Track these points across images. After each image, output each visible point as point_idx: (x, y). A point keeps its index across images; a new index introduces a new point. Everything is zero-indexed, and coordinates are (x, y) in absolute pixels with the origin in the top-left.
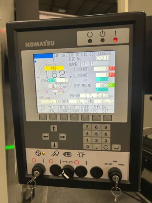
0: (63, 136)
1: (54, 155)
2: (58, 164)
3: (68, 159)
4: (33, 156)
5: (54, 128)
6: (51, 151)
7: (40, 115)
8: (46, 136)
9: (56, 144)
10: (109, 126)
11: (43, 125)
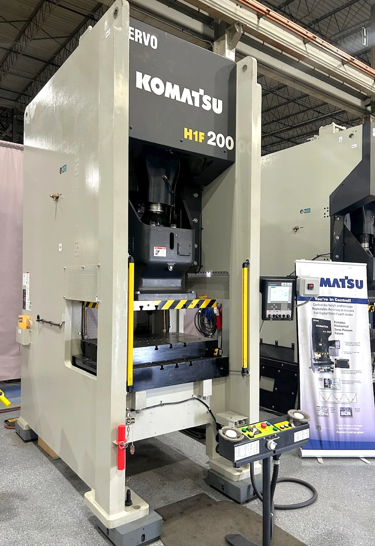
0: (276, 307)
1: (274, 312)
2: (275, 314)
3: (277, 313)
4: (268, 312)
5: (274, 305)
6: (273, 311)
7: (271, 302)
8: (272, 307)
9: (275, 309)
10: (287, 304)
11: (272, 304)
